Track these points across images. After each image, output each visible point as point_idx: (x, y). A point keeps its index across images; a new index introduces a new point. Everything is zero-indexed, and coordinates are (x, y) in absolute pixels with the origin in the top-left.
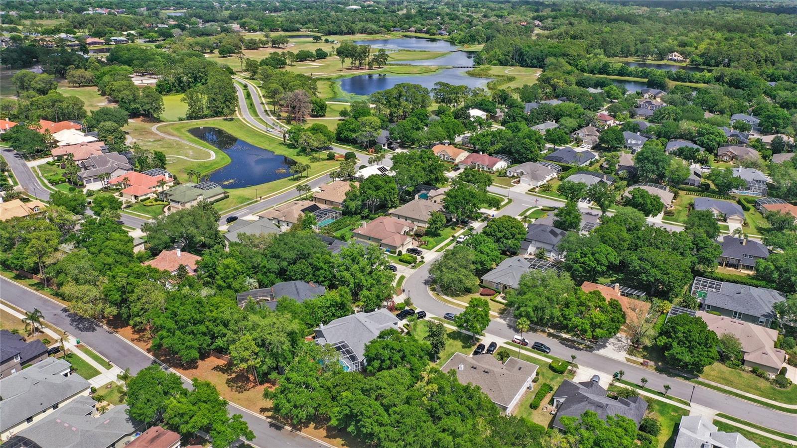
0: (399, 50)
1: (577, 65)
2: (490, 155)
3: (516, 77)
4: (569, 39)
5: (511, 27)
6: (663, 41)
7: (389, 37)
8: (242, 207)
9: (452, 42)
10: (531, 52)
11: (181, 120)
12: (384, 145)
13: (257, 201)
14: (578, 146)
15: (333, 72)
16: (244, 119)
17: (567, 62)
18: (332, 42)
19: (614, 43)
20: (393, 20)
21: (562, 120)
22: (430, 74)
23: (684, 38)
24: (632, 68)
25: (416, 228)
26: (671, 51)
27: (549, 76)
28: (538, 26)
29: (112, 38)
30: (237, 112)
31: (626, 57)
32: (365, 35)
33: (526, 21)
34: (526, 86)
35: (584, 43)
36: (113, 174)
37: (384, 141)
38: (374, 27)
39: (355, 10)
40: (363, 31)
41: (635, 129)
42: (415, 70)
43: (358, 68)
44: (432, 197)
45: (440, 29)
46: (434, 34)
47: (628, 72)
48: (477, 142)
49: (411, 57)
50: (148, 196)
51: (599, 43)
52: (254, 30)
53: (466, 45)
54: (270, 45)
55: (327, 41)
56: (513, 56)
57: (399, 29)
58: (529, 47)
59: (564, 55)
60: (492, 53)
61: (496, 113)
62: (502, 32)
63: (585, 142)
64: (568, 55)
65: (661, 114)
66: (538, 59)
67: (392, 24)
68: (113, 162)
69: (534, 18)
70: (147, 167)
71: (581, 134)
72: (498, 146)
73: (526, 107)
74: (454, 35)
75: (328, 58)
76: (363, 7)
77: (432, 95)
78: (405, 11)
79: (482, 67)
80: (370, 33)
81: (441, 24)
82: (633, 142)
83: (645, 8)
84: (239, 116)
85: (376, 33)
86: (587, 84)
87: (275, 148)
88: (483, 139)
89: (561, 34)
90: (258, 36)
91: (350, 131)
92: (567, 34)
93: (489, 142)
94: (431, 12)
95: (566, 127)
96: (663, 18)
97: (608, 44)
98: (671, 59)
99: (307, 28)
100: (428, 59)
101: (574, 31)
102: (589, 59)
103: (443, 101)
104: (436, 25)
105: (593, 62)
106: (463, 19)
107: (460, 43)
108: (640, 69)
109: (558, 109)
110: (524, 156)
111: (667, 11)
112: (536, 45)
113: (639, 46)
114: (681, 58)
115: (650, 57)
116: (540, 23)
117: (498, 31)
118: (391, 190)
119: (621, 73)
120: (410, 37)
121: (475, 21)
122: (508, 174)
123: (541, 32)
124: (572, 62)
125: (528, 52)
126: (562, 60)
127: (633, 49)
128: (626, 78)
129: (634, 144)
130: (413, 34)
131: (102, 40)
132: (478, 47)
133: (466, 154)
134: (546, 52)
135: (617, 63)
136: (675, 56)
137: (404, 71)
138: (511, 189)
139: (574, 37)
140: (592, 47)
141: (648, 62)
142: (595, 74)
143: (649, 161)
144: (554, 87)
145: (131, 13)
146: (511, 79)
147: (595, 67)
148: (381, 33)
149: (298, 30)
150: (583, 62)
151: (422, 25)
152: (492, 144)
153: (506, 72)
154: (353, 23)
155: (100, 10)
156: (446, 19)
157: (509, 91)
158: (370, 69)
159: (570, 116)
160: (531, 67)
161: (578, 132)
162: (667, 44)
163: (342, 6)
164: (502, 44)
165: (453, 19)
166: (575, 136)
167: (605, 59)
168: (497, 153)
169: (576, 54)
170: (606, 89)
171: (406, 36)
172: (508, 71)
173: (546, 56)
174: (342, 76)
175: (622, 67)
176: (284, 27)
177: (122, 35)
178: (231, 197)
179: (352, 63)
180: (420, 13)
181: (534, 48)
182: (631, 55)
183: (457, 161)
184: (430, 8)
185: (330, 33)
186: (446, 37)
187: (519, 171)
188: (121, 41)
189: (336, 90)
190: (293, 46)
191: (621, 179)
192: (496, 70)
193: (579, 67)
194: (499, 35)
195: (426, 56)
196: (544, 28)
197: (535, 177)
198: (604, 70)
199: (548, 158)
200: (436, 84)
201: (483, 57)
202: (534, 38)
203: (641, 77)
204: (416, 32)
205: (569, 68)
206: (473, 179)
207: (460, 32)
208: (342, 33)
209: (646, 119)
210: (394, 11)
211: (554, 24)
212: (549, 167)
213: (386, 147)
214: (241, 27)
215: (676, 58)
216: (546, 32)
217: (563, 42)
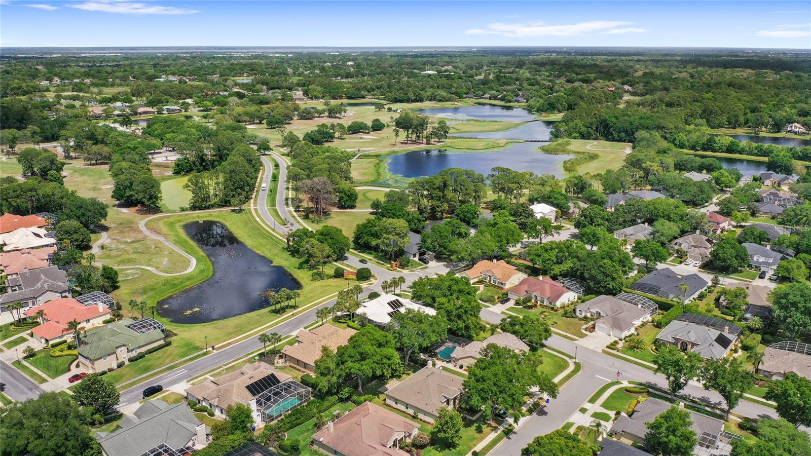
0: (467, 120)
1: (675, 140)
2: (554, 278)
3: (600, 154)
4: (664, 107)
5: (596, 94)
6: (779, 109)
7: (460, 104)
8: (181, 363)
9: (530, 110)
10: (617, 125)
11: (183, 210)
12: (415, 255)
13: (205, 354)
14: (681, 262)
15: (384, 147)
16: (256, 210)
17: (662, 136)
18: (395, 111)
19: (719, 112)
20: (466, 86)
21: (658, 224)
22: (497, 149)
23: (805, 106)
24: (744, 143)
25: (415, 432)
26: (790, 122)
27: (640, 158)
28: (628, 91)
29: (164, 108)
30: (252, 201)
31: (734, 128)
32: (434, 102)
33: (614, 86)
34: (609, 172)
35: (682, 112)
36: (40, 298)
37: (415, 249)
38: (444, 94)
39: (430, 75)
40: (432, 98)
41: (761, 238)
42: (480, 145)
43: (414, 142)
44: (457, 360)
45: (517, 95)
46: (510, 101)
47: (739, 149)
48: (537, 259)
49: (479, 129)
50: (64, 338)
51: (700, 112)
52: (317, 98)
53: (544, 114)
54: (326, 114)
55: (390, 109)
56: (597, 128)
57: (472, 96)
58: (617, 118)
59: (660, 128)
60: (571, 124)
61: (569, 208)
62: (586, 99)
63: (691, 257)
64: (663, 127)
65: (796, 215)
66: (626, 132)
67: (464, 90)
68: (45, 282)
69: (623, 84)
70: (89, 288)
71: (685, 243)
72: (566, 266)
73: (610, 201)
74: (532, 102)
75: (385, 129)
76: (439, 72)
77: (488, 182)
78: (482, 77)
79: (560, 141)
80: (440, 101)
81: (519, 90)
82: (762, 260)
83: (750, 71)
84: (252, 207)
85: (446, 101)
86: (689, 167)
87: (276, 255)
88: (546, 255)
89: (654, 101)
90: (319, 104)
91: (372, 235)
92: (661, 101)
93: (554, 258)
94: (509, 77)
95: (662, 235)
96: (774, 82)
97: (711, 113)
98: (790, 131)
99: (373, 95)
100: (498, 130)
101: (670, 98)
102: (689, 132)
103: (502, 189)
104: (513, 92)
105: (694, 136)
106: (544, 85)
107: (537, 111)
108: (754, 145)
109: (651, 207)
110: (602, 284)
111: (775, 74)
112: (624, 116)
113: (750, 115)
114: (803, 130)
115: (764, 129)
116: (630, 88)
117: (582, 98)
118: (385, 361)
119: (729, 150)
120: (484, 104)
121: (556, 87)
122: (578, 313)
123: (632, 98)
124: (668, 136)
125: (615, 124)
126: (657, 135)
127: (742, 119)
128: (737, 156)
129: (763, 263)
130: (487, 101)
131: (155, 110)
132: (557, 117)
133: (522, 276)
134: (636, 123)
135: (724, 137)
136: (796, 127)
137: (467, 146)
138: (581, 342)
139: (670, 105)
140: (691, 116)
141: (762, 134)
142: (697, 150)
143: (797, 309)
144: (647, 172)
145: (202, 80)
146: (593, 157)
147: (697, 143)
148: (452, 100)
149: (363, 97)
150: (682, 137)
151: (498, 91)
152: (559, 262)
153: (588, 147)
154: (423, 89)
155: (172, 78)
156: (525, 84)
157: (587, 179)
158: (428, 143)
159: (669, 219)
160: (618, 141)
161: (679, 240)
162: (784, 114)
163: (418, 71)
164: (584, 114)
165: (533, 85)
166: (677, 247)
167: (710, 131)
168: (565, 275)
169: (672, 126)
170: (715, 174)
171: (479, 104)
172: (591, 146)
173: (637, 129)
174: (394, 152)
175: (731, 142)
176: (348, 95)
177: (176, 103)
178: (174, 344)
179: (408, 136)
180: (498, 78)
181: (622, 119)
182: (739, 126)
183: (508, 286)
184: (510, 73)
185: (396, 101)
186: (523, 104)
187: (594, 310)
188: (173, 110)
189: (381, 171)
190: (352, 115)
191: (752, 330)
192: (577, 145)
193: (677, 142)
194: (582, 103)
195: (497, 127)
196: (634, 94)
197: (617, 324)
198: (709, 146)
199: (637, 286)
200: (494, 170)
201: (562, 129)
202: (622, 106)
203: (757, 155)
204: (490, 99)
205: (665, 144)
206: (522, 331)
207: (538, 99)
208: (409, 101)
209: (773, 218)
210: (472, 77)
211: (646, 90)
212: (640, 306)
213: (416, 259)
214: (304, 94)
215: (797, 130)
216: (637, 99)
217: (657, 112)
